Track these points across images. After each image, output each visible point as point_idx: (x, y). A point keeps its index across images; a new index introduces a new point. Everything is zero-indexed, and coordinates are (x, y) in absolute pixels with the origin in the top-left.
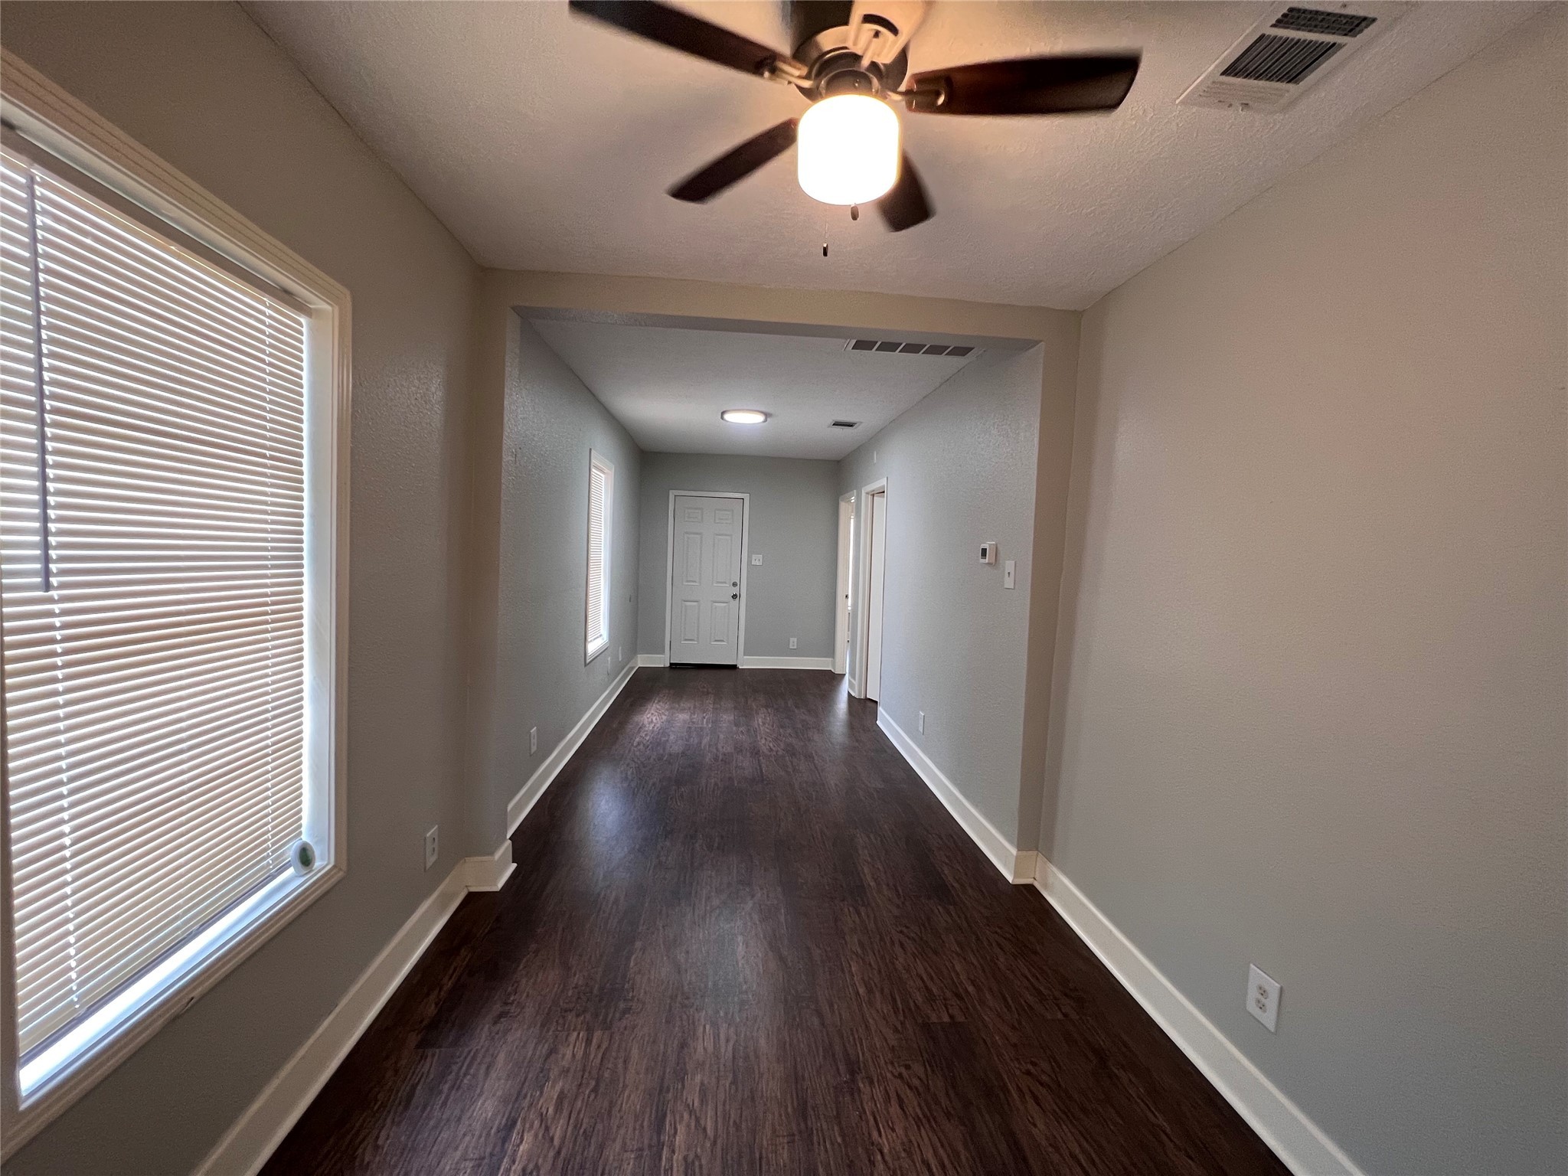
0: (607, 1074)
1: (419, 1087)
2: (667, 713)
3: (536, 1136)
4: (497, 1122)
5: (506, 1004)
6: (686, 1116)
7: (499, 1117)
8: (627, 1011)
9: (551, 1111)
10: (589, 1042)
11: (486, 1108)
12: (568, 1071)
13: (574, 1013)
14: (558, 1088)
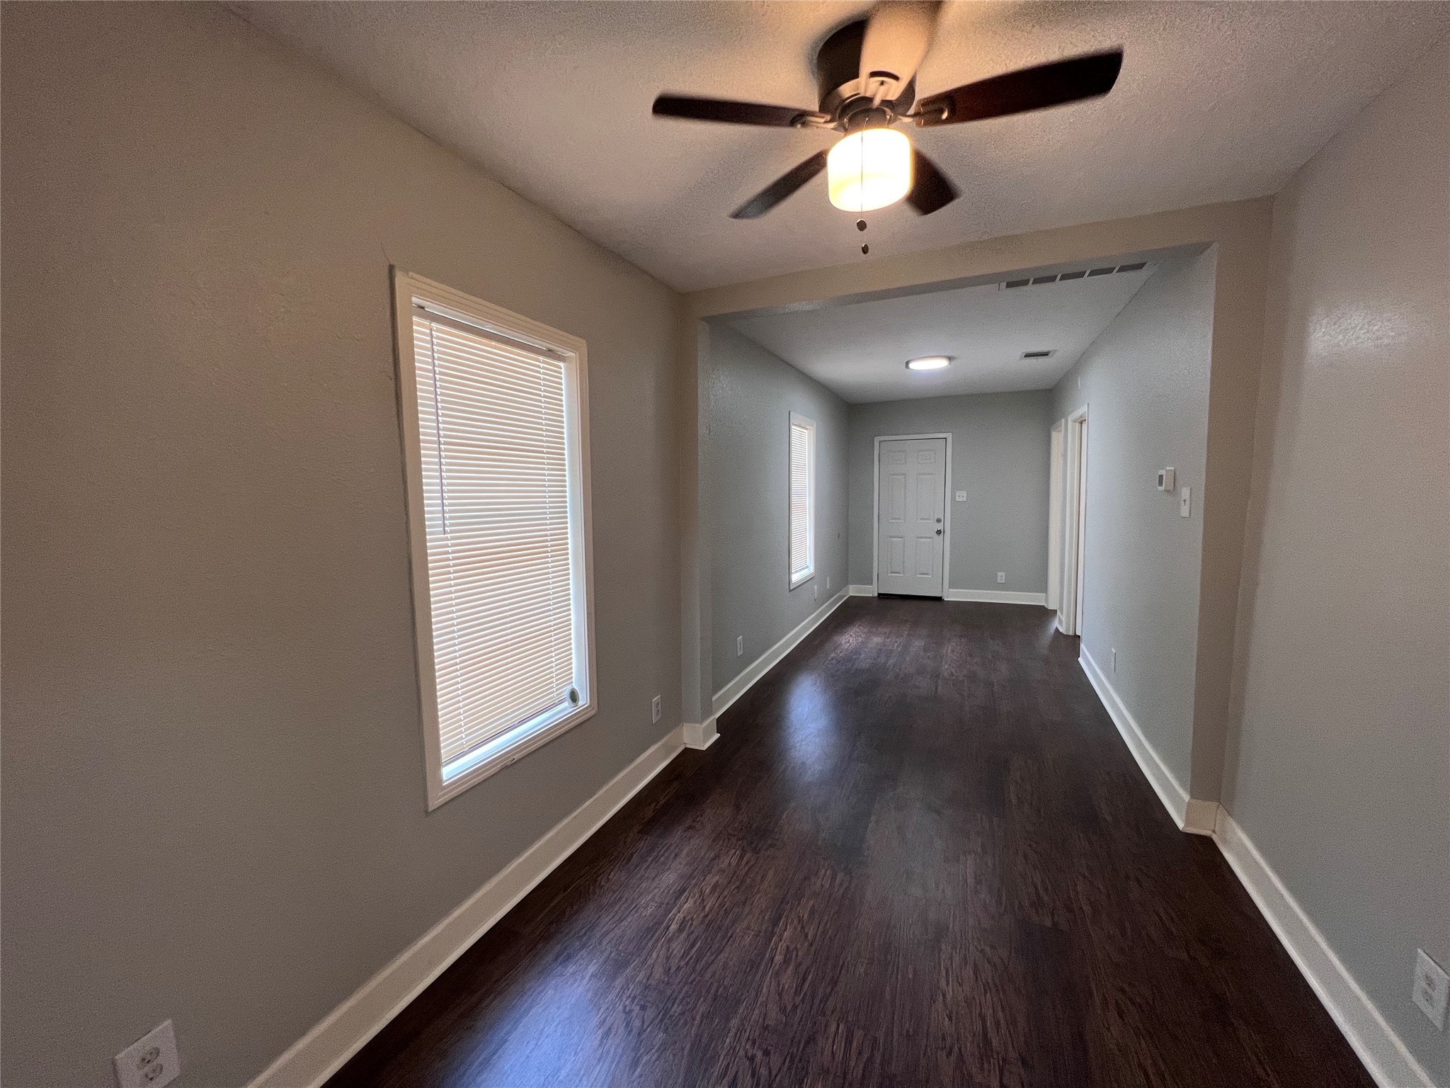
0: (748, 881)
1: (635, 855)
2: (863, 636)
3: (695, 902)
4: (674, 888)
5: (694, 821)
6: (796, 922)
7: (677, 885)
8: (772, 846)
9: (707, 891)
10: (742, 857)
11: (669, 878)
12: (724, 871)
13: (736, 837)
14: (715, 880)
